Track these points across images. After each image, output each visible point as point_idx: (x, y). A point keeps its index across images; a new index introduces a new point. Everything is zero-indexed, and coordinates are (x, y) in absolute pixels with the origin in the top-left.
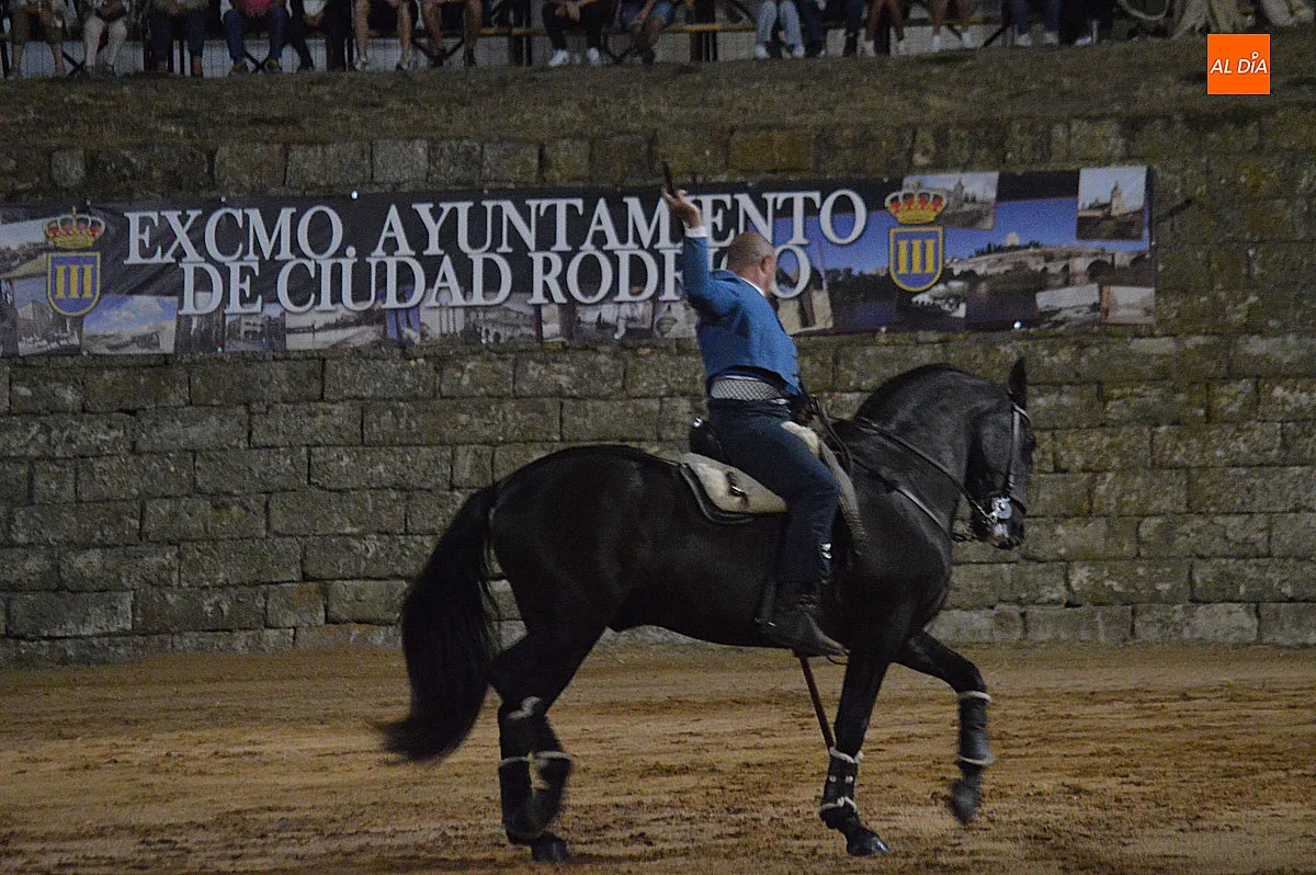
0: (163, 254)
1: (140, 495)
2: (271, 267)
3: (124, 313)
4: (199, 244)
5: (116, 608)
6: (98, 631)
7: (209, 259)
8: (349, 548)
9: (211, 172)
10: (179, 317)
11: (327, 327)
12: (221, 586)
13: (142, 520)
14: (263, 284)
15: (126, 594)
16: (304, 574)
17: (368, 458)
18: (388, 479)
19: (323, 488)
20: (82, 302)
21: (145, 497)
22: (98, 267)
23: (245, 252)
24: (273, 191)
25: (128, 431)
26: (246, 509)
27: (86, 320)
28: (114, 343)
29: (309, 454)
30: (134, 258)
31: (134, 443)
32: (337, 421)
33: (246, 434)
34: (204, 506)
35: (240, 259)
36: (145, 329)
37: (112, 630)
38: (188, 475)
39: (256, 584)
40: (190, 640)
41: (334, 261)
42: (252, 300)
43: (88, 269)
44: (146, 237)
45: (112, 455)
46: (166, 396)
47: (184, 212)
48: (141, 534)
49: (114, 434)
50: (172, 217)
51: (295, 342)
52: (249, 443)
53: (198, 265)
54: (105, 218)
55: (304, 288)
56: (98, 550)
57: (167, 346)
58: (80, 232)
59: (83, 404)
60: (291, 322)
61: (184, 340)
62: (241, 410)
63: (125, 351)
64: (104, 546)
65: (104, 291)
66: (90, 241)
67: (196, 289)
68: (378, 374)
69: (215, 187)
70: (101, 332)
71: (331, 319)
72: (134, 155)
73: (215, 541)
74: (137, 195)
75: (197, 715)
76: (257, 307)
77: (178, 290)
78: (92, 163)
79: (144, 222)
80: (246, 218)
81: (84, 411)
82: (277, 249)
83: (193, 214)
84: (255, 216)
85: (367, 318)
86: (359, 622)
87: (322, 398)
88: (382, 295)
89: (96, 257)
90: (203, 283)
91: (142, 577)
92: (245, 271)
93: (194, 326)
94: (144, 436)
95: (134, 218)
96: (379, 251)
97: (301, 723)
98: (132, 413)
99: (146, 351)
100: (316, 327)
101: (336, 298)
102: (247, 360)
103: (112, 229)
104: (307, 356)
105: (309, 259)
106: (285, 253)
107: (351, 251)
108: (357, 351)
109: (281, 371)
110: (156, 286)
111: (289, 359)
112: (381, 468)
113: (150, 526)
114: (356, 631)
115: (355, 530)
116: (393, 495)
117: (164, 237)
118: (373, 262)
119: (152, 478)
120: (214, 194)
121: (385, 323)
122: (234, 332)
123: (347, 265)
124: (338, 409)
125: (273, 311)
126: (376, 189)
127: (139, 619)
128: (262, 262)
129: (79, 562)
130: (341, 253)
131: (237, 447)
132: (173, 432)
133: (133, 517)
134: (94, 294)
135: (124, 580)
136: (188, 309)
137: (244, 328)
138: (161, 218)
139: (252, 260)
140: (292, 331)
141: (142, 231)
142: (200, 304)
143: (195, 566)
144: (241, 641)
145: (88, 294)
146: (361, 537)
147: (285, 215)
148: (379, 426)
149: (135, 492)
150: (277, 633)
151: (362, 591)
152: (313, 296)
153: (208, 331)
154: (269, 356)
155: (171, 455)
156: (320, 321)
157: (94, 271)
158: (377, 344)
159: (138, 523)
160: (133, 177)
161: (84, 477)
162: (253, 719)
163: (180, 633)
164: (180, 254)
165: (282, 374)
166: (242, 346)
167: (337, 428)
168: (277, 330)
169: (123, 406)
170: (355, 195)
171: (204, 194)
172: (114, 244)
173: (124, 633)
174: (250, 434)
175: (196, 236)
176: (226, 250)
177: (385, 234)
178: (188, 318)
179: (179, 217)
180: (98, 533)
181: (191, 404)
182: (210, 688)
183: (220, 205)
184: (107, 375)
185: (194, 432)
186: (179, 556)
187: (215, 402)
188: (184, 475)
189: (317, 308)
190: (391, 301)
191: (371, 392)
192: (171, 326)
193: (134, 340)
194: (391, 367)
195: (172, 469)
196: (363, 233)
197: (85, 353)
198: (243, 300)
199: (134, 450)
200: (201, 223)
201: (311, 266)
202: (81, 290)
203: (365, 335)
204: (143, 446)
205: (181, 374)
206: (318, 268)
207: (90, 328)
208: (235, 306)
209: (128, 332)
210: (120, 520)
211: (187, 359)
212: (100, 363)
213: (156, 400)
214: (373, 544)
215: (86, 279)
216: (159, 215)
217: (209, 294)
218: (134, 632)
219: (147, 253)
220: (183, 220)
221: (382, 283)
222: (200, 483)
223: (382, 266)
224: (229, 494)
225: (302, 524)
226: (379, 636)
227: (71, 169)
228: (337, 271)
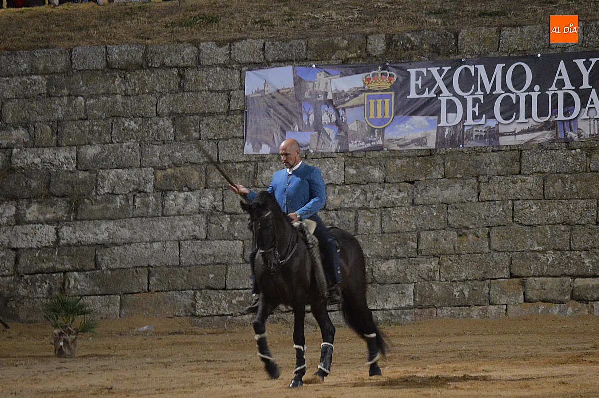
0: (429, 91)
1: (417, 229)
2: (490, 98)
3: (407, 126)
4: (449, 86)
5: (405, 293)
6: (394, 306)
7: (455, 95)
8: (537, 259)
9: (456, 45)
10: (438, 128)
11: (523, 132)
12: (464, 281)
13: (418, 243)
14: (486, 108)
15: (410, 285)
16: (511, 274)
17: (548, 207)
18: (559, 219)
19: (521, 224)
20: (383, 120)
21: (419, 231)
22: (393, 100)
23: (476, 90)
24: (491, 55)
25: (410, 192)
26: (477, 237)
27: (386, 130)
28: (401, 143)
29: (513, 205)
30: (413, 94)
31: (413, 200)
32: (529, 186)
33: (477, 194)
34: (453, 235)
35: (473, 94)
36: (419, 135)
37: (403, 306)
38: (444, 217)
39: (483, 279)
40: (446, 311)
41: (527, 93)
42: (480, 117)
43: (387, 101)
44: (420, 83)
45: (401, 206)
46: (431, 172)
47: (441, 68)
48: (418, 251)
49: (402, 194)
50: (434, 71)
51: (504, 141)
52: (478, 199)
53: (448, 98)
54: (397, 73)
55: (510, 109)
56: (394, 260)
57: (431, 144)
58: (383, 80)
59: (385, 179)
60: (502, 129)
61: (441, 141)
62: (474, 180)
63: (406, 148)
64: (397, 258)
65: (396, 113)
66: (388, 86)
67: (448, 112)
68: (553, 158)
69: (459, 53)
70: (394, 137)
71: (525, 127)
72: (413, 36)
73: (460, 255)
74: (415, 59)
75: (452, 354)
76: (482, 121)
77: (437, 112)
78: (390, 41)
79: (419, 74)
80: (476, 70)
81: (385, 182)
82: (494, 88)
83: (446, 69)
84: (481, 69)
85: (545, 126)
86: (544, 301)
87: (520, 173)
88: (554, 113)
89: (392, 94)
90: (452, 108)
91: (419, 275)
92: (476, 101)
93: (446, 133)
94: (419, 195)
95: (413, 72)
96: (553, 87)
97: (511, 360)
98: (412, 182)
99: (420, 147)
100: (516, 132)
101: (528, 115)
102: (476, 151)
103: (401, 79)
104: (511, 148)
105: (513, 93)
106: (499, 90)
107: (537, 88)
108: (540, 145)
109: (496, 157)
110: (425, 111)
111: (501, 150)
112: (555, 212)
113: (423, 247)
114: (542, 306)
115: (541, 248)
116: (562, 228)
117: (430, 83)
118: (550, 94)
119: (424, 219)
120: (458, 57)
121: (557, 129)
122: (469, 136)
123: (534, 96)
124: (529, 179)
125: (492, 123)
126: (552, 52)
127: (417, 300)
128: (485, 95)
129: (384, 267)
130: (531, 89)
131: (471, 201)
132: (435, 193)
133: (413, 241)
134: (391, 117)
135: (409, 278)
136: (443, 123)
137: (475, 133)
138: (428, 71)
139: (480, 95)
140: (503, 134)
141: (417, 79)
142: (449, 120)
143: (448, 269)
144: (475, 312)
145: (387, 116)
146: (544, 252)
147: (499, 68)
148: (554, 188)
149: (414, 227)
150: (496, 307)
151: (545, 283)
152: (515, 114)
153: (454, 136)
154: (489, 148)
155: (434, 206)
156: (519, 128)
157: (390, 102)
158: (553, 141)
159: (416, 245)
160: (412, 49)
161: (386, 219)
162: (484, 357)
163: (441, 307)
164: (439, 92)
165: (497, 159)
166: (473, 144)
167: (529, 190)
168: (494, 134)
169: (407, 179)
170: (539, 55)
171: (452, 57)
172: (402, 86)
173: (410, 307)
174: (479, 193)
175: (448, 81)
176: (465, 89)
177: (557, 77)
178: (443, 128)
179: (438, 70)
180: (394, 251)
181: (445, 177)
182: (459, 339)
183: (460, 63)
184: (398, 161)
185: (447, 193)
186: (439, 263)
187: (458, 176)
188: (441, 217)
189: (517, 121)
190: (560, 116)
191: (548, 169)
192: (434, 133)
193: (413, 141)
194: (560, 154)
195: (435, 214)
196: (544, 77)
197: (386, 149)
198: (475, 117)
199: (413, 204)
200: (451, 73)
201: (513, 97)
202: (383, 114)
203: (545, 136)
204: (419, 201)
205: (439, 160)
206: (518, 98)
207: (388, 135)
208: (470, 121)
209: (410, 136)
210: (406, 244)
211: (443, 151)
212: (394, 155)
213: (425, 175)
214: (551, 257)
215: (386, 106)
216: (427, 69)
217: (455, 114)
218: (415, 307)
219: (420, 92)
220: (440, 72)
221: (555, 106)
222: (451, 222)
223: (555, 96)
224: (467, 228)
225: (509, 245)
226: (556, 309)
227: (378, 45)
228: (528, 100)
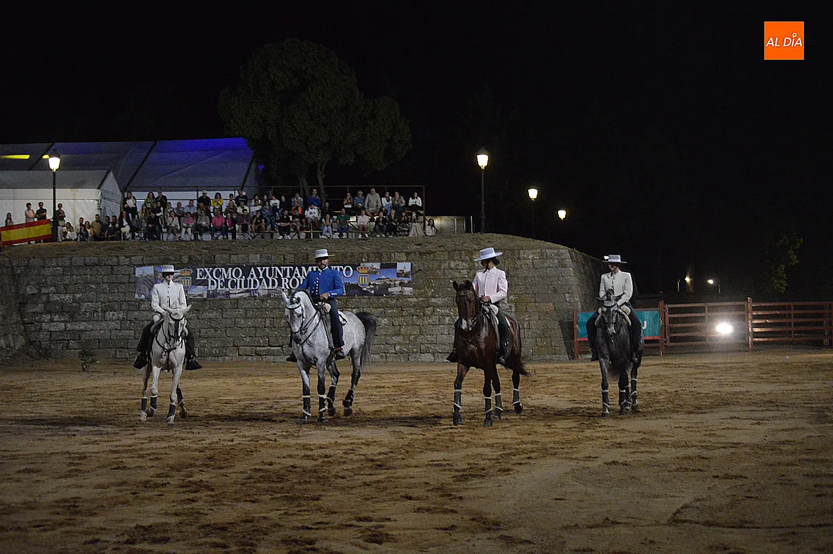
0: (204, 277)
2: (227, 280)
3: (196, 290)
4: (212, 276)
7: (214, 278)
8: (243, 340)
9: (214, 260)
10: (208, 291)
11: (239, 293)
12: (216, 347)
13: (200, 333)
14: (225, 284)
16: (234, 345)
17: (247, 321)
18: (251, 325)
19: (238, 327)
21: (200, 328)
22: (191, 280)
24: (227, 264)
25: (197, 314)
26: (222, 331)
28: (194, 296)
29: (235, 320)
30: (198, 278)
31: (198, 317)
32: (241, 313)
33: (221, 315)
34: (213, 330)
35: (220, 278)
36: (200, 293)
38: (209, 324)
39: (224, 347)
40: (212, 359)
42: (223, 287)
43: (189, 280)
44: (201, 274)
45: (194, 319)
46: (205, 307)
47: (209, 269)
48: (200, 336)
49: (194, 315)
50: (206, 269)
51: (231, 296)
52: (222, 317)
53: (211, 280)
54: (193, 270)
55: (234, 284)
57: (205, 297)
58: (187, 273)
60: (231, 292)
61: (208, 295)
62: (220, 310)
63: (196, 298)
65: (192, 285)
66: (189, 274)
67: (211, 285)
68: (249, 303)
69: (215, 263)
70: (191, 294)
71: (240, 291)
72: (198, 257)
73: (215, 338)
74: (199, 265)
76: (224, 289)
77: (208, 285)
78: (190, 258)
79: (200, 270)
82: (228, 276)
83: (211, 269)
84: (223, 269)
85: (247, 291)
86: (246, 355)
87: (237, 308)
88: (250, 287)
89: (190, 278)
90: (213, 283)
91: (200, 345)
92: (222, 281)
93: (211, 293)
94: (200, 315)
95: (198, 269)
96: (250, 277)
98: (198, 310)
99: (201, 297)
100: (236, 293)
101: (241, 287)
102: (222, 300)
103: (194, 272)
104: (235, 299)
106: (230, 277)
107: (244, 277)
108: (245, 298)
109: (229, 302)
110: (203, 284)
111: (231, 300)
112: (250, 323)
114: (245, 357)
116: (253, 329)
117: (205, 274)
118: (248, 279)
119: (202, 324)
120: (215, 265)
121: (251, 292)
122: (219, 294)
123: (243, 280)
124: (241, 310)
125: (227, 290)
126: (249, 264)
128: (225, 279)
130: (241, 278)
131: (219, 318)
132: (206, 315)
136: (209, 289)
137: (221, 293)
139: (223, 279)
140: (231, 294)
141: (200, 272)
142: (212, 288)
143: (211, 343)
144: (220, 359)
145: (189, 285)
146: (246, 337)
147: (230, 269)
148: (250, 314)
150: (228, 357)
151: (246, 349)
152: (236, 286)
153: (213, 294)
154: (226, 299)
155: (206, 320)
158: (249, 297)
160: (198, 261)
163: (208, 357)
164: (208, 277)
166: (220, 297)
168: (228, 293)
169: (196, 309)
170: (245, 265)
171: (213, 265)
172: (194, 275)
175: (211, 273)
176: (217, 276)
177: (251, 274)
181: (210, 309)
183: (216, 267)
184: (193, 302)
185: (210, 315)
186: (207, 341)
187: (215, 309)
189: (237, 289)
190: (252, 288)
191: (248, 307)
192: (206, 292)
193: (198, 295)
194: (252, 302)
195: (206, 323)
196: (246, 274)
198: (221, 287)
200: (212, 271)
201: (235, 280)
203: (247, 295)
205: (208, 302)
206: (237, 281)
208: (219, 288)
211: (209, 299)
213: (203, 308)
214: (248, 339)
216: (204, 269)
217: (214, 286)
219: (201, 277)
221: (250, 284)
222: (212, 326)
223: (250, 280)
224: (218, 328)
225: (233, 335)
226: (250, 358)
227: (185, 259)
228: (241, 281)
